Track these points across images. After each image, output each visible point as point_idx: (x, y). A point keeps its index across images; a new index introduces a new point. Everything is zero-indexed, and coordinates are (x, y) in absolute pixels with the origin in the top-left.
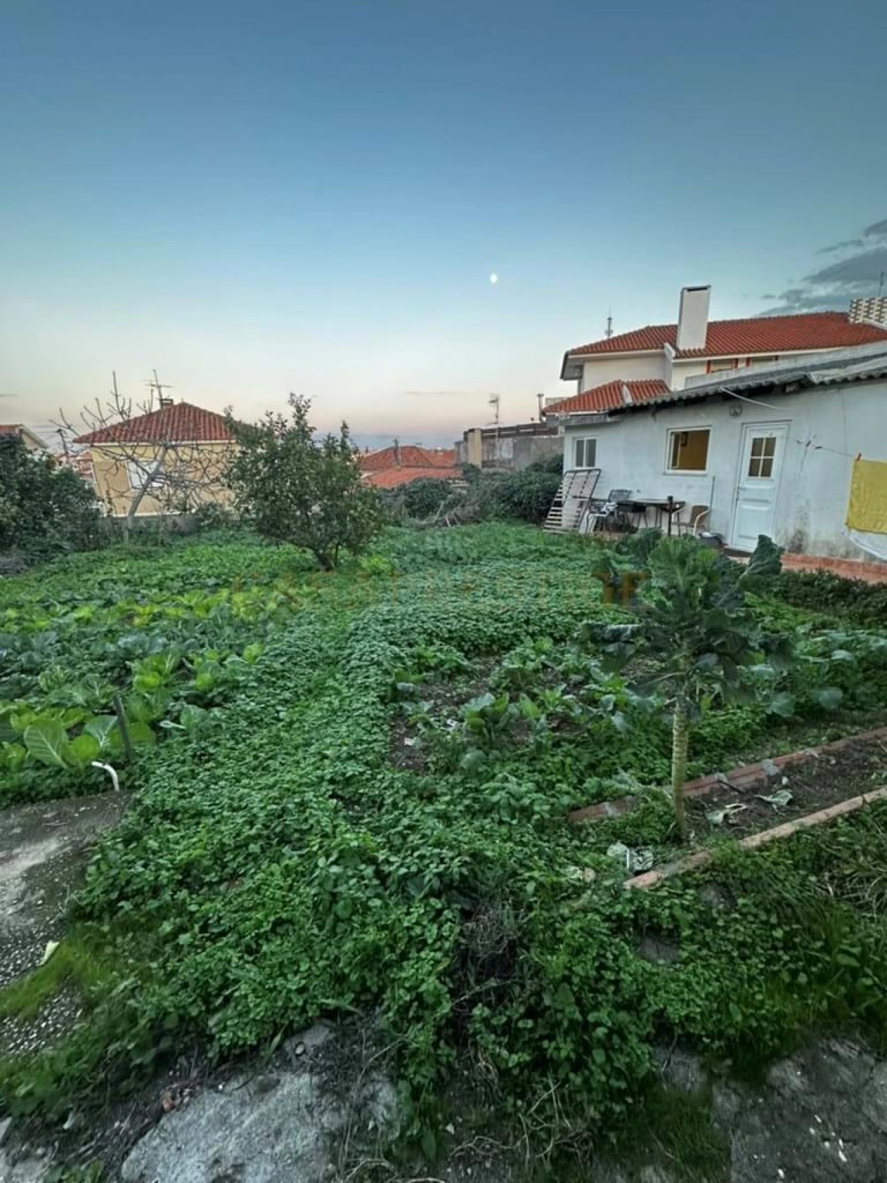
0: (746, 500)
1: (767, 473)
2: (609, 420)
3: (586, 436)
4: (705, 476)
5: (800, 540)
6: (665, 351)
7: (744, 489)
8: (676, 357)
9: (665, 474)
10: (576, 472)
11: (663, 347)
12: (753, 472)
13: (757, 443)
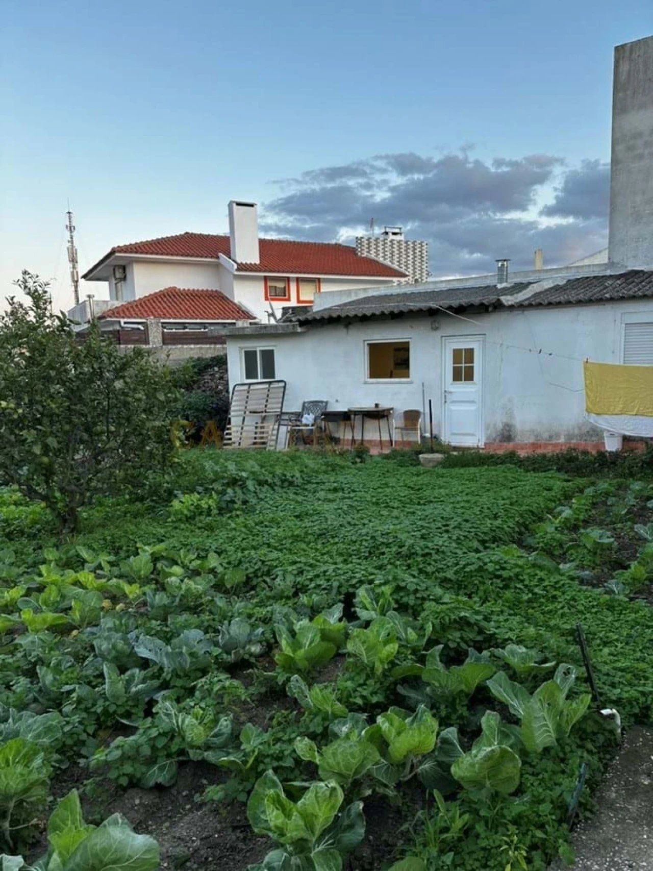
0: (453, 402)
1: (470, 377)
2: (299, 330)
3: (259, 346)
4: (411, 383)
5: (509, 431)
6: (221, 261)
7: (450, 393)
8: (238, 270)
9: (366, 383)
10: (250, 384)
11: (218, 258)
12: (457, 377)
13: (457, 353)
